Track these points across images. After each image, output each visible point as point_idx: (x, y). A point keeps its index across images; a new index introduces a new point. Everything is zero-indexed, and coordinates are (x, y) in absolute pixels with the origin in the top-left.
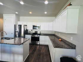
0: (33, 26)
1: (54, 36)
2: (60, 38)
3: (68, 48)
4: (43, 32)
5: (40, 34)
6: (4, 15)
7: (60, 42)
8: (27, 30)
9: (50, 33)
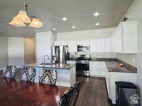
0: (78, 47)
1: (116, 62)
2: (122, 62)
3: (126, 72)
4: (95, 56)
5: (90, 60)
6: (37, 34)
7: (121, 68)
8: (68, 53)
9: (108, 57)
